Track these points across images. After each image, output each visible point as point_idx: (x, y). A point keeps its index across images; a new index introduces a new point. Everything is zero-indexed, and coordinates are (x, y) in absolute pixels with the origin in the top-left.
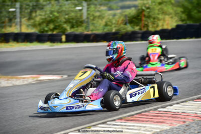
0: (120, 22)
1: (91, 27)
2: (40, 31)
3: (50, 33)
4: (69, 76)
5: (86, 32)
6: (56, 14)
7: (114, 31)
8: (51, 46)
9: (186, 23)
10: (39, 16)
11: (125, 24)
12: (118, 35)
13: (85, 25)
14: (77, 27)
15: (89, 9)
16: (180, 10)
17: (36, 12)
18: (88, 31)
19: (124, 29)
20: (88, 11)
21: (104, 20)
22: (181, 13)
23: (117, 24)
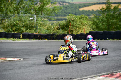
0: (56, 28)
1: (38, 30)
2: (7, 32)
3: (13, 33)
4: (24, 59)
5: (35, 33)
6: (17, 22)
7: (52, 33)
8: (13, 41)
9: (95, 31)
10: (7, 22)
11: (59, 29)
12: (54, 36)
13: (34, 29)
14: (30, 30)
15: (38, 20)
16: (91, 23)
17: (5, 20)
18: (36, 33)
19: (58, 32)
20: (37, 21)
21: (46, 27)
22: (92, 25)
23: (54, 29)
